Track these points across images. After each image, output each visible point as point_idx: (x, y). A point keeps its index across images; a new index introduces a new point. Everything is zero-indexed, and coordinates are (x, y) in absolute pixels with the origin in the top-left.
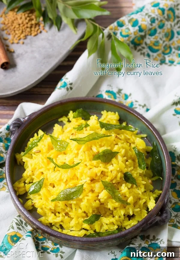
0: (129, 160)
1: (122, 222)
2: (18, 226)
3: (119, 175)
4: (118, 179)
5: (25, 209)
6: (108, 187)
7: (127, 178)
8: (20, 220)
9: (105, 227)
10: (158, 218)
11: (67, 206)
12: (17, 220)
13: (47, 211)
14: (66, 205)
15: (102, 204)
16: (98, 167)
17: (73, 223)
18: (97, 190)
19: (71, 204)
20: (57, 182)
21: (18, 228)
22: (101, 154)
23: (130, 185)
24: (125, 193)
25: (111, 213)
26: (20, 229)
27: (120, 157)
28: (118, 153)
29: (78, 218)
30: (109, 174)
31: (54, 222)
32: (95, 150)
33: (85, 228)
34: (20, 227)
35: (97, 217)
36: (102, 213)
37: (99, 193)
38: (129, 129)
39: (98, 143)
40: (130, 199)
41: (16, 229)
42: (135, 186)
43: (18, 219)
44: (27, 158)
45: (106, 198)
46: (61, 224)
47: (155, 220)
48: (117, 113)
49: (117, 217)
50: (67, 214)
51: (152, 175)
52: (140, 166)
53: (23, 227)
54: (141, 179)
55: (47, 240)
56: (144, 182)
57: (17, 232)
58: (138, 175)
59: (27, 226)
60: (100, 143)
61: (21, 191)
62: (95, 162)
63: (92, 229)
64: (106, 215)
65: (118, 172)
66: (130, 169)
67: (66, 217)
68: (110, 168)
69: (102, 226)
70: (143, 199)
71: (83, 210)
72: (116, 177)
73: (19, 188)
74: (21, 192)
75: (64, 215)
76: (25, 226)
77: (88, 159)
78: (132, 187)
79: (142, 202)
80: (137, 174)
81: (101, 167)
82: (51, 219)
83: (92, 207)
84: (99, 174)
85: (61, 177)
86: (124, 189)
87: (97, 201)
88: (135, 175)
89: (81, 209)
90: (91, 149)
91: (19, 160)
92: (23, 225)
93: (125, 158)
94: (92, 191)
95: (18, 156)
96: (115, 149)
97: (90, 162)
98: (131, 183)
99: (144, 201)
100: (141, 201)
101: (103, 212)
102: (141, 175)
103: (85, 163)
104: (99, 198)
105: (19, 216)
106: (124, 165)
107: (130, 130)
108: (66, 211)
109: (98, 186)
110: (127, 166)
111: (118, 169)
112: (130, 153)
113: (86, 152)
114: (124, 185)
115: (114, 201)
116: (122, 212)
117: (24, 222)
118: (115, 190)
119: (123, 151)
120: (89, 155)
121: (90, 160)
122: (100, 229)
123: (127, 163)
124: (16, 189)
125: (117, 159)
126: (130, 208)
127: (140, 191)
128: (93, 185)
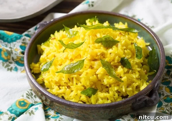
0: (128, 50)
1: (115, 99)
2: (27, 96)
3: (117, 58)
4: (116, 61)
5: (37, 82)
6: (105, 65)
7: (123, 62)
8: (31, 93)
9: (100, 102)
10: (147, 98)
11: (70, 81)
12: (28, 92)
13: (53, 84)
14: (69, 79)
15: (100, 81)
16: (100, 48)
17: (73, 94)
18: (95, 67)
19: (73, 78)
20: (64, 59)
21: (27, 97)
22: (104, 39)
23: (126, 70)
24: (120, 73)
25: (107, 91)
26: (29, 98)
27: (119, 45)
28: (119, 42)
29: (77, 90)
30: (108, 55)
31: (57, 93)
32: (99, 36)
33: (83, 101)
34: (30, 97)
35: (95, 91)
36: (98, 89)
37: (97, 69)
38: (132, 31)
39: (102, 32)
40: (124, 78)
41: (25, 97)
42: (130, 71)
43: (30, 91)
45: (102, 73)
46: (63, 95)
47: (144, 98)
49: (111, 93)
50: (69, 87)
51: (149, 70)
52: (137, 56)
53: (32, 97)
54: (137, 66)
55: (51, 110)
56: (139, 69)
57: (26, 99)
58: (135, 63)
59: (36, 98)
60: (104, 32)
62: (97, 45)
63: (88, 102)
64: (102, 91)
65: (116, 55)
66: (127, 56)
67: (68, 89)
68: (110, 51)
69: (97, 100)
71: (82, 84)
72: (114, 60)
73: (34, 67)
74: (35, 70)
75: (66, 87)
76: (34, 97)
77: (91, 42)
78: (128, 72)
79: (135, 85)
80: (133, 62)
81: (102, 49)
82: (55, 90)
83: (89, 80)
84: (99, 54)
85: (67, 56)
86: (120, 70)
87: (95, 76)
88: (131, 61)
89: (81, 83)
90: (96, 36)
91: (39, 50)
92: (33, 96)
93: (125, 47)
94: (91, 67)
96: (117, 39)
97: (93, 45)
98: (127, 68)
99: (137, 84)
100: (134, 84)
101: (99, 87)
102: (137, 64)
103: (89, 45)
104: (97, 73)
105: (31, 90)
106: (122, 52)
107: (134, 31)
108: (69, 84)
109: (96, 64)
110: (124, 53)
111: (116, 52)
112: (130, 46)
113: (91, 36)
114: (120, 67)
115: (110, 77)
116: (116, 88)
117: (34, 94)
118: (111, 69)
119: (123, 42)
120: (93, 39)
121: (93, 43)
122: (95, 102)
123: (125, 51)
124: (32, 68)
125: (117, 46)
126: (123, 86)
127: (135, 76)
128: (92, 62)
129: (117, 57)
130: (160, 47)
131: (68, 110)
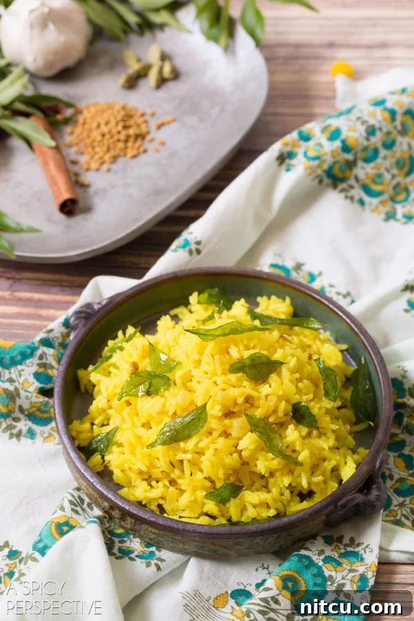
0: (304, 381)
1: (286, 504)
2: (73, 507)
3: (283, 405)
4: (281, 414)
5: (90, 469)
6: (258, 427)
7: (299, 414)
8: (79, 497)
9: (251, 513)
10: (360, 498)
11: (174, 466)
12: (73, 496)
13: (133, 476)
14: (171, 463)
15: (245, 463)
16: (240, 386)
17: (185, 500)
18: (235, 433)
19: (182, 461)
20: (156, 416)
21: (72, 510)
22: (248, 362)
23: (305, 430)
24: (293, 443)
25: (264, 485)
26: (77, 512)
27: (285, 371)
28: (282, 363)
29: (195, 489)
30: (262, 402)
31: (146, 498)
32: (235, 353)
33: (209, 513)
34: (78, 509)
35: (235, 489)
36: (245, 484)
37: (239, 439)
38: (308, 324)
39: (242, 341)
40: (304, 456)
41: (68, 512)
42: (315, 432)
43: (76, 494)
44: (99, 375)
45: (252, 447)
46: (161, 502)
47: (353, 499)
48: (288, 300)
49: (275, 491)
50: (173, 482)
51: (354, 420)
52: (327, 394)
53: (83, 509)
54: (328, 419)
55: (132, 536)
56: (335, 427)
57: (71, 517)
58: (323, 411)
59: (92, 509)
60: (245, 342)
61: (84, 439)
62: (233, 378)
63: (223, 516)
64: (253, 488)
65: (280, 399)
66: (305, 398)
67: (172, 489)
68: (265, 389)
69: (243, 509)
70: (331, 460)
71: (206, 474)
72: (275, 411)
73: (79, 432)
75: (168, 484)
76: (87, 509)
77: (219, 371)
78: (309, 435)
79: (328, 466)
80: (320, 409)
81: (247, 388)
82: (140, 491)
83: (224, 466)
84: (240, 401)
85: (164, 405)
86: (293, 434)
87: (235, 455)
88: (315, 409)
89: (202, 471)
90: (228, 353)
91: (83, 382)
92: (85, 506)
93: (297, 375)
94: (226, 434)
95: (81, 373)
96: (277, 356)
97: (223, 378)
98: (307, 426)
99: (333, 463)
100: (326, 463)
101: (246, 482)
102: (328, 412)
103: (215, 379)
104: (239, 448)
105: (78, 489)
106: (292, 388)
107: (312, 326)
108: (172, 476)
109: (237, 424)
110: (299, 391)
111: (281, 393)
112: (308, 369)
113: (217, 357)
114: (291, 427)
115: (270, 456)
116: (286, 481)
117: (87, 500)
118: (272, 435)
119: (293, 362)
120: (222, 364)
121: (224, 374)
122: (240, 515)
123: (300, 385)
124: (74, 434)
125: (279, 375)
126: (302, 473)
127: (326, 443)
128: (227, 422)
129: (284, 402)
130: (376, 362)
131: (180, 541)
